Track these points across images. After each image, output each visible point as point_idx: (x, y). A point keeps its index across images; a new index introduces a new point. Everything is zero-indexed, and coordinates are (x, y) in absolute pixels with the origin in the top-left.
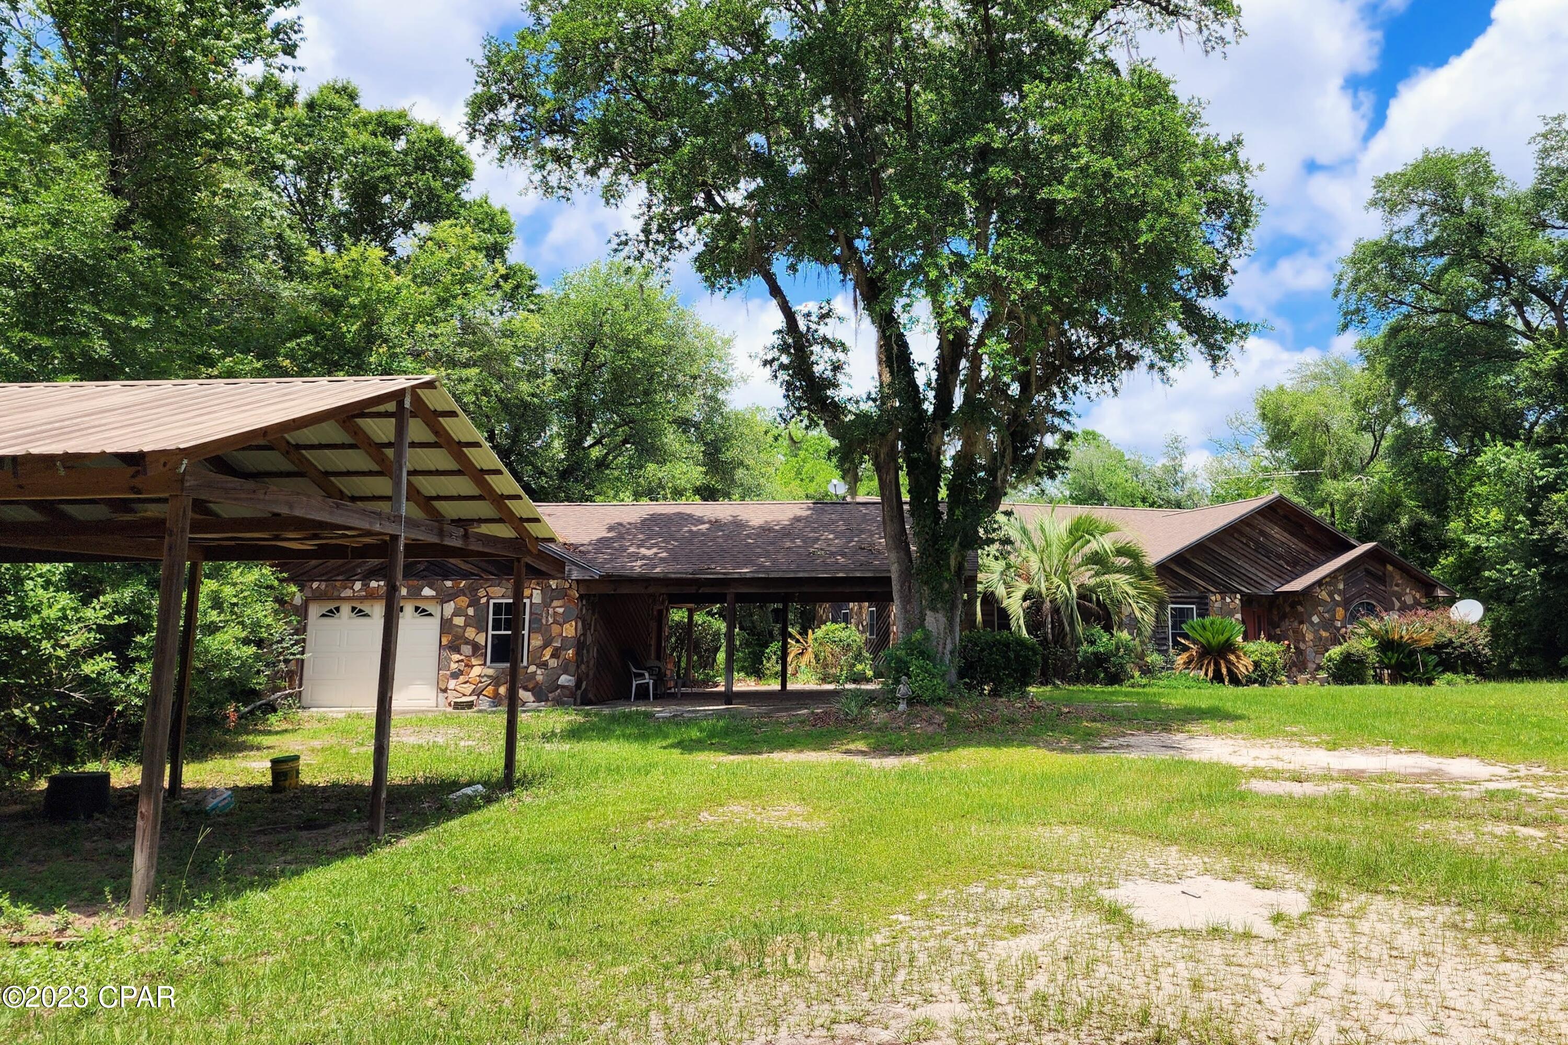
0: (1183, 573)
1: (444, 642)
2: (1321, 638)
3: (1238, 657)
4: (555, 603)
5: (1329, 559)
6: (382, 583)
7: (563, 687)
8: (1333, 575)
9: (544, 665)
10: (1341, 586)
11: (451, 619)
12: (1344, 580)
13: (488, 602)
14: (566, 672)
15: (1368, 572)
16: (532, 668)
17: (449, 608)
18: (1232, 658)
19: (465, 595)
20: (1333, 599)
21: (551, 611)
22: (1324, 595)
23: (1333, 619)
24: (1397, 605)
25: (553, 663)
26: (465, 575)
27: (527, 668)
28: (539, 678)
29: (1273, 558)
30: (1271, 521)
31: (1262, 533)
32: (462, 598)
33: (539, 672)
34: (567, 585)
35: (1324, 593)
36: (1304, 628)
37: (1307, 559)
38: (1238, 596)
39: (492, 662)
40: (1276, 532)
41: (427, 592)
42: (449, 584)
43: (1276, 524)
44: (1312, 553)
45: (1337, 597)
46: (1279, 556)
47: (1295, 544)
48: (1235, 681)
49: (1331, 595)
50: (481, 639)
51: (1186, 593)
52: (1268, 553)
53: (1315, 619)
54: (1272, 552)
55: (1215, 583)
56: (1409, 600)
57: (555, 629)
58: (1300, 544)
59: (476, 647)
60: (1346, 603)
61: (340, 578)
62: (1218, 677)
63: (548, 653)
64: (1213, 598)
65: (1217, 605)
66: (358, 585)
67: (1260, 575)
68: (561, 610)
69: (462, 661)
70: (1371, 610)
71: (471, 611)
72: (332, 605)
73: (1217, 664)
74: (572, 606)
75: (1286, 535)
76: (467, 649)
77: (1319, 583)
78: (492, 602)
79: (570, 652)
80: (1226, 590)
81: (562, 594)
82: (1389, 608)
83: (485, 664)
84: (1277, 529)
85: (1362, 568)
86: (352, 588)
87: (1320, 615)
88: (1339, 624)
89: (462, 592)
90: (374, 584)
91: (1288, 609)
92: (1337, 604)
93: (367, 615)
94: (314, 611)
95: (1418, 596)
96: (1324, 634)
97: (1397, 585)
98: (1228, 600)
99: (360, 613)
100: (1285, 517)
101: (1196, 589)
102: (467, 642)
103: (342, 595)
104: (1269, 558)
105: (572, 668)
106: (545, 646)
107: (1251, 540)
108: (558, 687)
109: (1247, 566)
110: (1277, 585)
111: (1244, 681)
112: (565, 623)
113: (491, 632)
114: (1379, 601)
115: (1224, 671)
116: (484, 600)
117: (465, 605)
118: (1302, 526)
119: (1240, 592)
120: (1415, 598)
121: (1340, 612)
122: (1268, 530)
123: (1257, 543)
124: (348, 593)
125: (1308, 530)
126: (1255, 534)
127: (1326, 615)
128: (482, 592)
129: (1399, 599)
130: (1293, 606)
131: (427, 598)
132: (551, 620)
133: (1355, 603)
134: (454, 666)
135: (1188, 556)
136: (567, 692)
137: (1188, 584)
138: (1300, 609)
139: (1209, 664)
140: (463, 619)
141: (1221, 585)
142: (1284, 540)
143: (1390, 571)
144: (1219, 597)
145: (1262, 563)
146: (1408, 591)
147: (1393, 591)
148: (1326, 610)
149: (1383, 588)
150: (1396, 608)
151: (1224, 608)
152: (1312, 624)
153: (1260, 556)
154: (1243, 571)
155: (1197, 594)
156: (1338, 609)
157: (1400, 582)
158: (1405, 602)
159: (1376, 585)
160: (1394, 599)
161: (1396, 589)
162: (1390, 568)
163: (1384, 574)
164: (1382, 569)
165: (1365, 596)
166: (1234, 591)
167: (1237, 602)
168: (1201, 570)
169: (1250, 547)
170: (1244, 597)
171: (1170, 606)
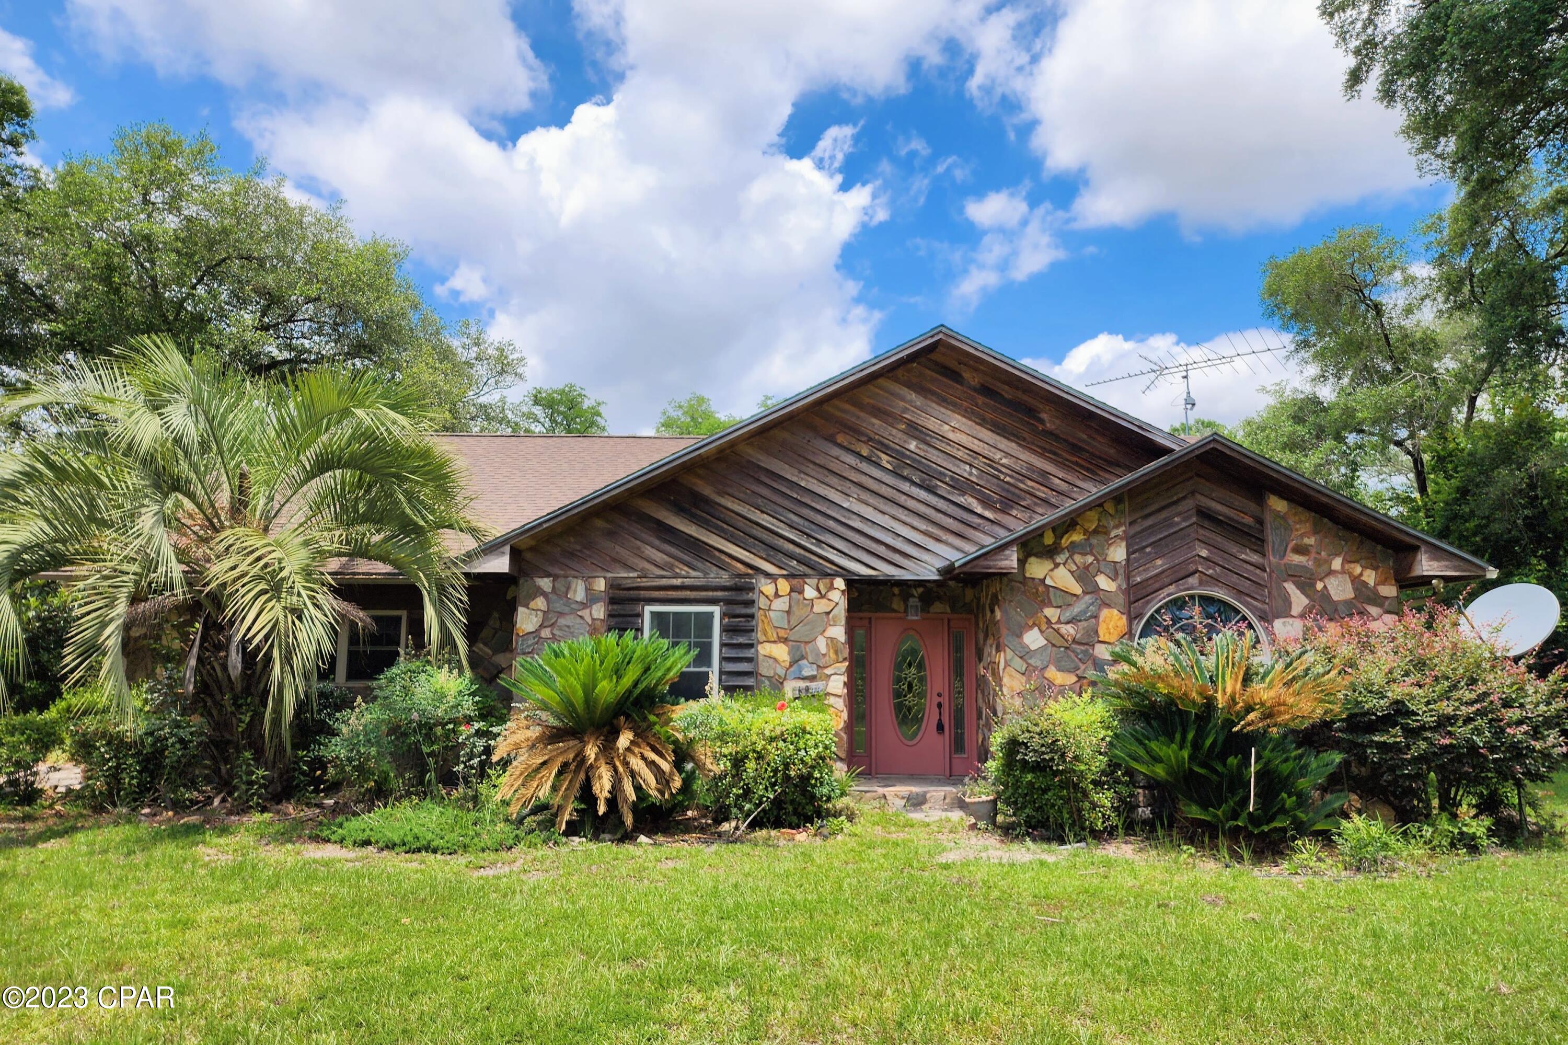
0: (692, 530)
2: (1049, 689)
8: (1096, 525)
10: (1118, 553)
12: (1130, 540)
15: (1205, 515)
20: (1092, 589)
22: (1063, 578)
23: (1091, 638)
24: (1299, 601)
29: (943, 489)
30: (943, 401)
31: (915, 430)
35: (1062, 572)
37: (1042, 492)
38: (840, 583)
40: (957, 428)
43: (955, 407)
45: (1103, 582)
46: (962, 485)
47: (1009, 454)
49: (1084, 576)
51: (695, 577)
52: (928, 479)
53: (1034, 639)
54: (940, 477)
55: (772, 551)
56: (1340, 589)
58: (1026, 456)
60: (1133, 596)
64: (768, 588)
65: (779, 605)
67: (905, 532)
80: (808, 569)
82: (1271, 612)
84: (957, 420)
85: (1189, 504)
87: (1049, 628)
88: (1108, 653)
92: (1106, 599)
95: (1370, 577)
96: (1061, 678)
97: (1301, 550)
98: (810, 592)
100: (986, 391)
101: (724, 566)
104: (931, 490)
107: (884, 448)
109: (867, 512)
114: (1240, 593)
118: (1031, 412)
119: (844, 572)
120: (1357, 582)
121: (1112, 620)
122: (932, 424)
123: (899, 456)
125: (1049, 420)
126: (890, 432)
127: (1068, 630)
129: (1306, 586)
133: (1163, 598)
137: (700, 555)
141: (791, 556)
142: (976, 446)
143: (1277, 514)
144: (784, 586)
145: (911, 504)
146: (1337, 564)
147: (1288, 566)
148: (1067, 615)
149: (1255, 558)
150: (1296, 610)
151: (798, 613)
152: (1025, 654)
153: (906, 487)
154: (857, 524)
155: (724, 578)
156: (1105, 613)
157: (1310, 541)
158: (1325, 595)
159: (1234, 549)
160: (1290, 587)
161: (1297, 559)
162: (1278, 505)
163: (1260, 522)
164: (1252, 506)
165: (1193, 580)
166: (825, 574)
167: (836, 596)
168: (741, 523)
169: (878, 465)
170: (855, 585)
171: (648, 609)
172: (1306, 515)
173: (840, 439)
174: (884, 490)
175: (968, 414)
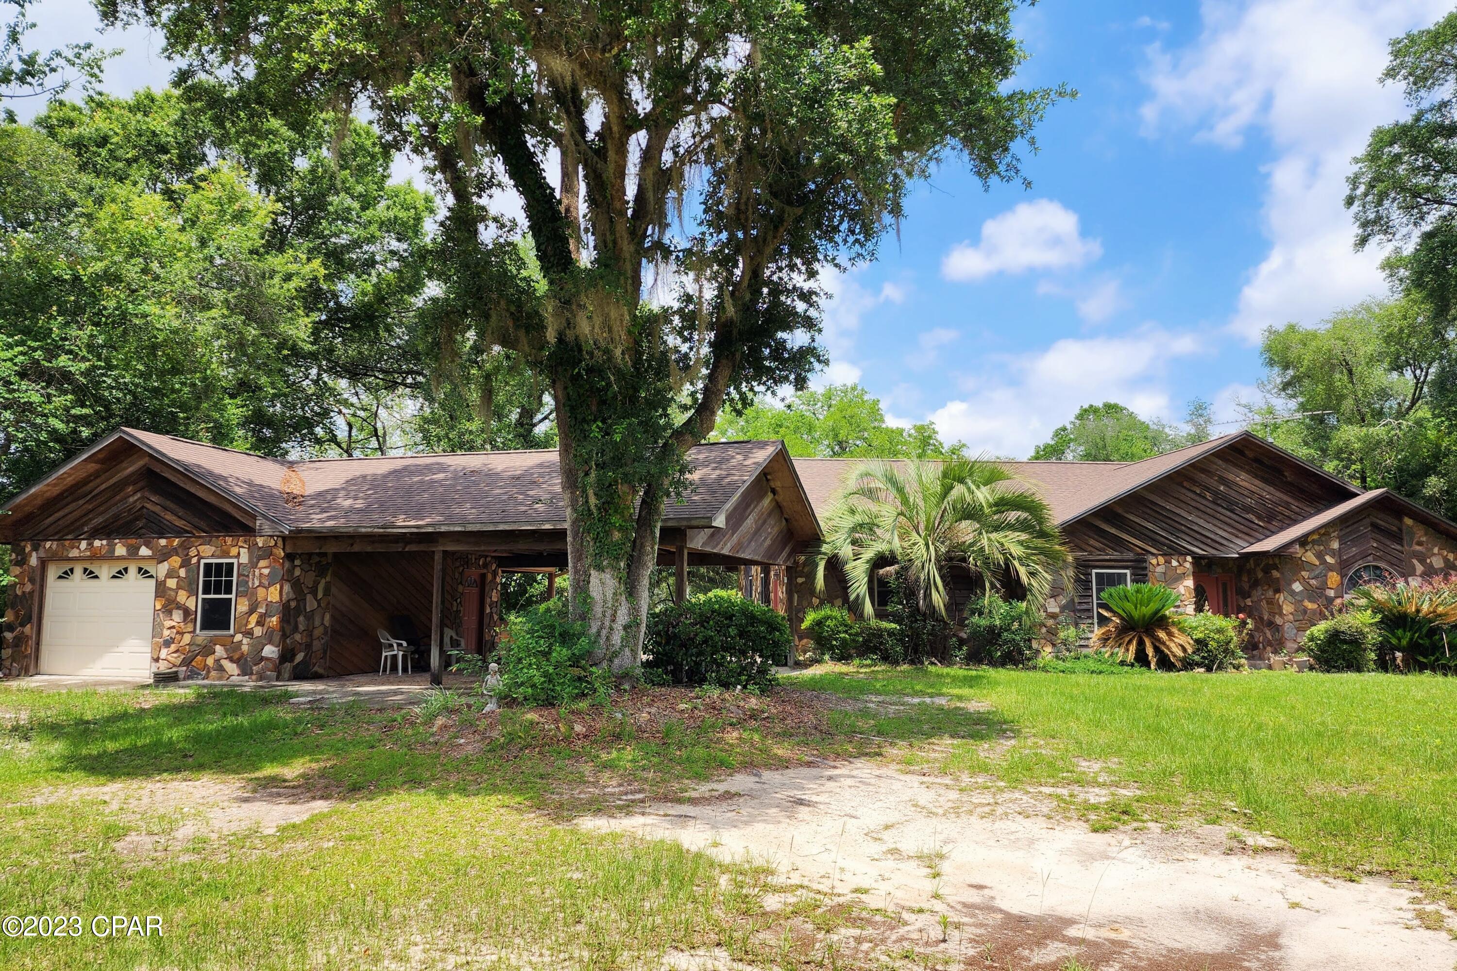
0: (1113, 531)
1: (158, 607)
2: (1305, 611)
3: (1170, 634)
4: (262, 563)
5: (1319, 511)
6: (104, 542)
7: (267, 659)
8: (1324, 530)
9: (249, 633)
10: (1335, 545)
11: (165, 581)
12: (1340, 538)
13: (199, 562)
14: (270, 642)
15: (1374, 526)
16: (238, 637)
17: (163, 569)
18: (1162, 635)
19: (177, 555)
20: (1324, 562)
21: (257, 571)
22: (1310, 557)
23: (1324, 586)
24: (1419, 568)
25: (258, 631)
26: (179, 532)
27: (233, 636)
28: (245, 648)
29: (1238, 511)
30: (1236, 465)
31: (1223, 481)
32: (175, 558)
33: (245, 641)
34: (272, 543)
35: (1309, 554)
36: (1281, 597)
37: (1287, 511)
38: (1189, 558)
39: (202, 628)
40: (1243, 479)
41: (144, 551)
42: (163, 542)
43: (1242, 468)
44: (1295, 505)
45: (1329, 559)
46: (1248, 509)
47: (1269, 493)
48: (1165, 664)
49: (1320, 556)
50: (191, 604)
51: (1116, 555)
52: (1231, 505)
53: (1297, 587)
54: (1237, 504)
55: (1154, 541)
56: (1437, 563)
57: (261, 592)
58: (1279, 494)
59: (186, 612)
60: (1343, 566)
61: (70, 537)
62: (1142, 659)
63: (253, 619)
64: (1154, 561)
65: (1160, 569)
66: (84, 545)
67: (1220, 532)
68: (266, 571)
69: (173, 627)
70: (1379, 576)
71: (182, 573)
72: (67, 568)
73: (1141, 643)
74: (277, 566)
75: (1257, 482)
76: (178, 616)
77: (1303, 541)
78: (203, 561)
79: (274, 619)
80: (1172, 551)
81: (267, 553)
82: (1407, 573)
83: (194, 631)
84: (1244, 475)
85: (1367, 521)
86: (78, 548)
87: (1304, 582)
88: (1332, 593)
89: (175, 552)
90: (97, 543)
91: (1260, 575)
92: (1330, 568)
93: (96, 577)
94: (52, 572)
95: (1451, 557)
96: (1310, 606)
97: (1420, 544)
98: (1174, 563)
99: (91, 575)
100: (1256, 460)
101: (1130, 550)
102: (179, 607)
103: (71, 555)
104: (1232, 511)
105: (277, 637)
106: (251, 612)
107: (1208, 489)
108: (262, 659)
109: (1201, 522)
110: (1244, 544)
111: (1178, 665)
112: (270, 585)
113: (201, 596)
114: (1392, 564)
115: (1150, 651)
116: (194, 560)
117: (177, 565)
118: (1280, 472)
119: (1191, 553)
120: (1446, 560)
121: (1334, 578)
122: (1231, 477)
123: (1216, 493)
124: (74, 553)
125: (1289, 476)
126: (1212, 482)
127: (1313, 582)
128: (193, 552)
129: (1422, 561)
130: (1267, 571)
131: (144, 558)
132: (257, 583)
133: (1356, 567)
134: (166, 633)
135: (1120, 511)
136: (270, 665)
137: (1118, 544)
138: (1276, 574)
139: (1130, 642)
140: (175, 580)
141: (1164, 545)
142: (1253, 488)
143: (1408, 526)
144: (1161, 560)
145: (1222, 517)
146: (1436, 550)
147: (1414, 552)
148: (1313, 575)
149: (1399, 547)
150: (1418, 572)
151: (1169, 573)
152: (1293, 593)
153: (1220, 509)
154: (1196, 528)
155: (1131, 556)
156: (1330, 574)
157: (1424, 539)
158: (1431, 565)
159: (1389, 543)
160: (1415, 561)
161: (1418, 548)
162: (1408, 521)
163: (1400, 530)
164: (1396, 522)
165: (1370, 558)
166: (1183, 553)
167: (1187, 565)
168: (1138, 528)
169: (1205, 498)
170: (1197, 560)
171: (1094, 571)
172: (1421, 527)
173: (1185, 484)
174: (1209, 511)
175: (1248, 472)
